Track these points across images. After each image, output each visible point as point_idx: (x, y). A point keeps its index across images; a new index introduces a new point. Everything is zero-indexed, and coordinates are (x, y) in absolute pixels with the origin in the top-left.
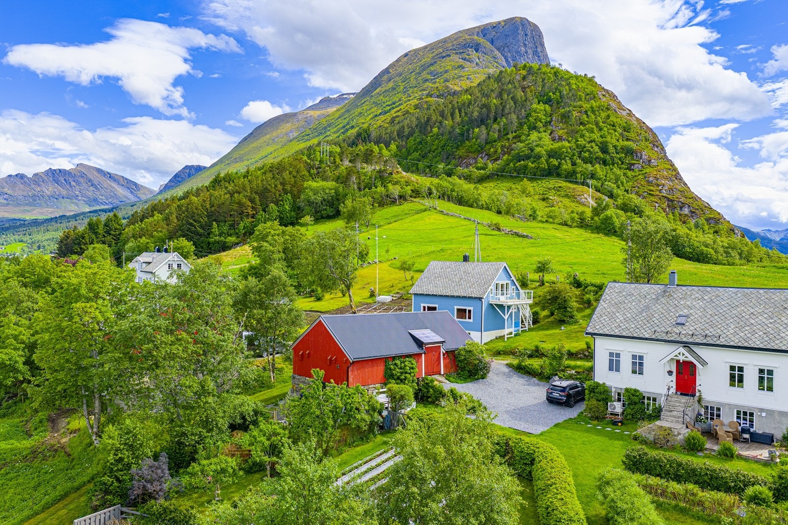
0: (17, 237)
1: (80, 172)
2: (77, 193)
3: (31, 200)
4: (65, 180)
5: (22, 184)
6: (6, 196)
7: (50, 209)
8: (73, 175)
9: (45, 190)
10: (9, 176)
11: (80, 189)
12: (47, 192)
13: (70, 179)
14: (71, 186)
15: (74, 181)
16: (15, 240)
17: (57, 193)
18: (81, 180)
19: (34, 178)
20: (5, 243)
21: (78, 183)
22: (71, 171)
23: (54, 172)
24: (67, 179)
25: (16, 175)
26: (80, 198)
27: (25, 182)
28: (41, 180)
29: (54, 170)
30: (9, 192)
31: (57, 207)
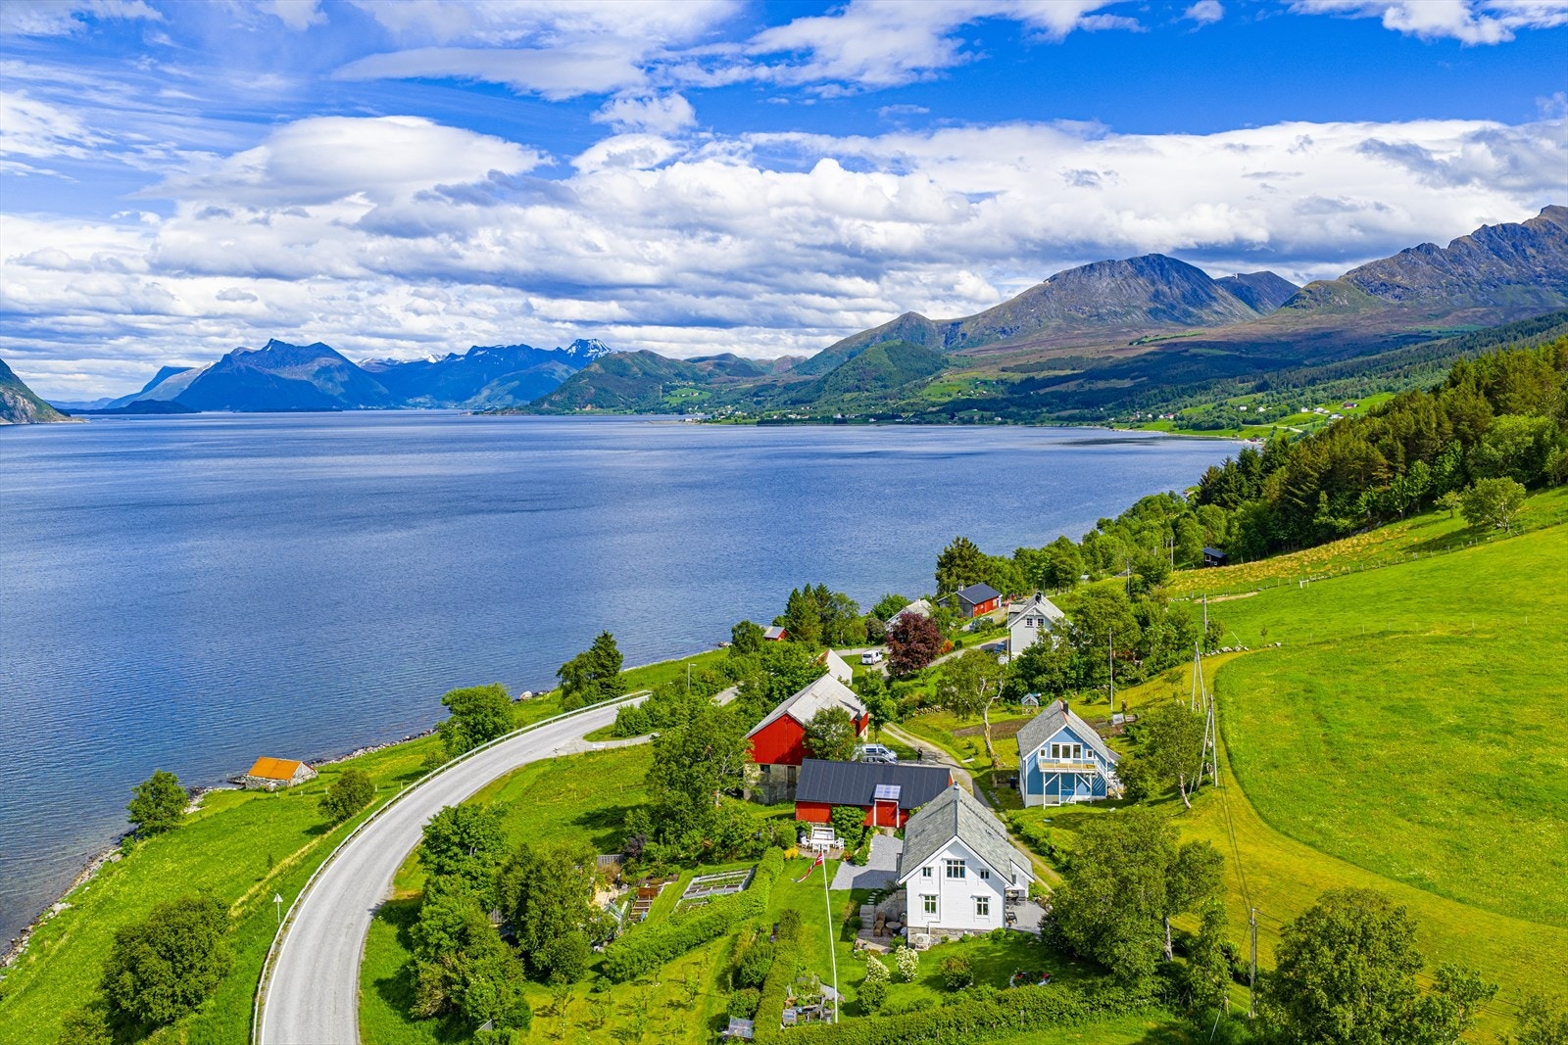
0: (1383, 382)
1: (1546, 224)
2: (1538, 269)
3: (1444, 294)
4: (1514, 246)
5: (1428, 263)
6: (1398, 291)
7: (1481, 310)
8: (1532, 233)
9: (1472, 270)
10: (1404, 251)
11: (1546, 261)
12: (1476, 274)
13: (1525, 242)
14: (1526, 258)
15: (1533, 246)
16: (1379, 387)
17: (1497, 275)
18: (1549, 242)
19: (1451, 250)
20: (1360, 394)
21: (1541, 250)
22: (1528, 225)
23: (1492, 232)
24: (1518, 243)
25: (1418, 248)
26: (1544, 280)
27: (1434, 259)
28: (1466, 252)
29: (1492, 228)
30: (1404, 282)
31: (1495, 304)
